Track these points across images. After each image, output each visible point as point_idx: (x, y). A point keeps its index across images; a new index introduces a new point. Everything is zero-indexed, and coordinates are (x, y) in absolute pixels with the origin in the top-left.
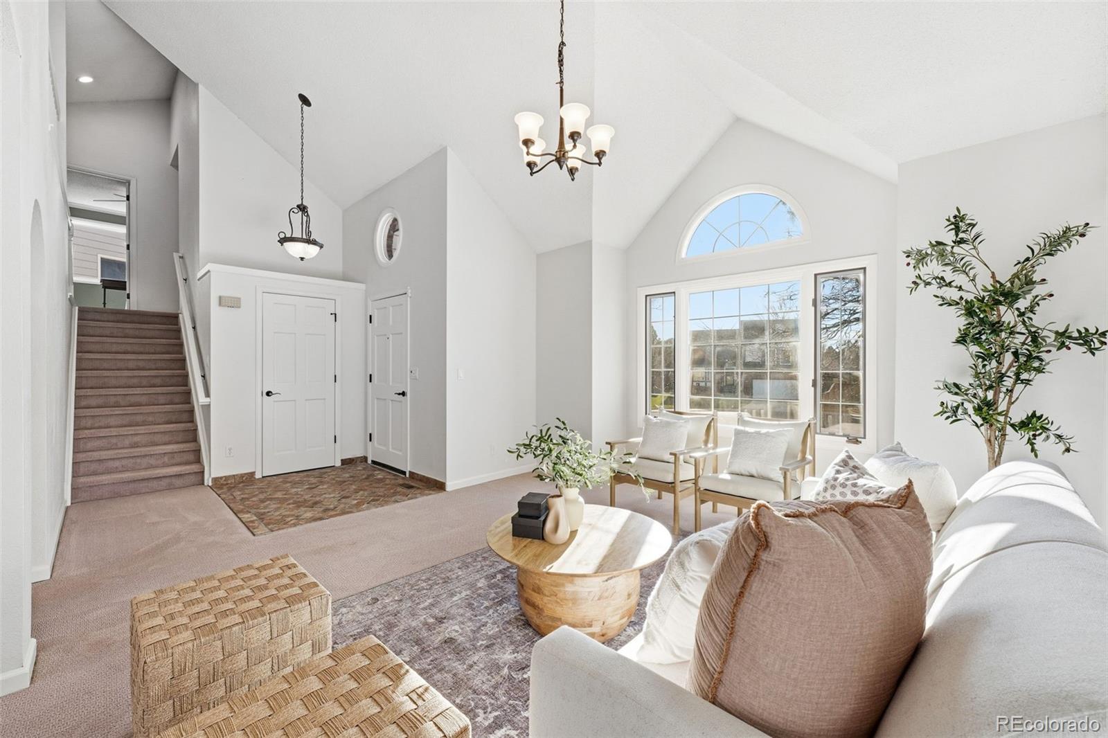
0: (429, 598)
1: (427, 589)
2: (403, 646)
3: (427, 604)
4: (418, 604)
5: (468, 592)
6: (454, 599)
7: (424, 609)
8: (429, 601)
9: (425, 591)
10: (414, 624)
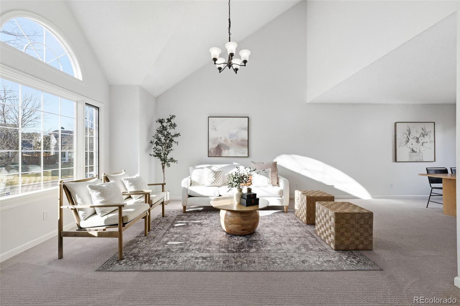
0: (279, 253)
1: (278, 258)
2: (295, 241)
3: (281, 251)
4: (285, 252)
5: (262, 248)
6: (270, 249)
7: (283, 250)
8: (280, 252)
9: (279, 257)
10: (290, 246)
